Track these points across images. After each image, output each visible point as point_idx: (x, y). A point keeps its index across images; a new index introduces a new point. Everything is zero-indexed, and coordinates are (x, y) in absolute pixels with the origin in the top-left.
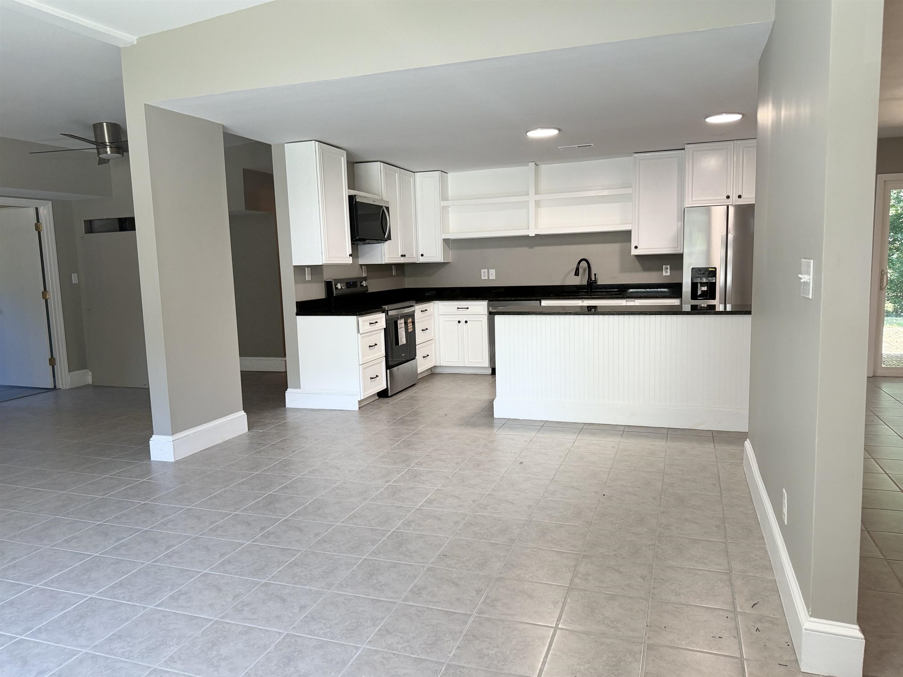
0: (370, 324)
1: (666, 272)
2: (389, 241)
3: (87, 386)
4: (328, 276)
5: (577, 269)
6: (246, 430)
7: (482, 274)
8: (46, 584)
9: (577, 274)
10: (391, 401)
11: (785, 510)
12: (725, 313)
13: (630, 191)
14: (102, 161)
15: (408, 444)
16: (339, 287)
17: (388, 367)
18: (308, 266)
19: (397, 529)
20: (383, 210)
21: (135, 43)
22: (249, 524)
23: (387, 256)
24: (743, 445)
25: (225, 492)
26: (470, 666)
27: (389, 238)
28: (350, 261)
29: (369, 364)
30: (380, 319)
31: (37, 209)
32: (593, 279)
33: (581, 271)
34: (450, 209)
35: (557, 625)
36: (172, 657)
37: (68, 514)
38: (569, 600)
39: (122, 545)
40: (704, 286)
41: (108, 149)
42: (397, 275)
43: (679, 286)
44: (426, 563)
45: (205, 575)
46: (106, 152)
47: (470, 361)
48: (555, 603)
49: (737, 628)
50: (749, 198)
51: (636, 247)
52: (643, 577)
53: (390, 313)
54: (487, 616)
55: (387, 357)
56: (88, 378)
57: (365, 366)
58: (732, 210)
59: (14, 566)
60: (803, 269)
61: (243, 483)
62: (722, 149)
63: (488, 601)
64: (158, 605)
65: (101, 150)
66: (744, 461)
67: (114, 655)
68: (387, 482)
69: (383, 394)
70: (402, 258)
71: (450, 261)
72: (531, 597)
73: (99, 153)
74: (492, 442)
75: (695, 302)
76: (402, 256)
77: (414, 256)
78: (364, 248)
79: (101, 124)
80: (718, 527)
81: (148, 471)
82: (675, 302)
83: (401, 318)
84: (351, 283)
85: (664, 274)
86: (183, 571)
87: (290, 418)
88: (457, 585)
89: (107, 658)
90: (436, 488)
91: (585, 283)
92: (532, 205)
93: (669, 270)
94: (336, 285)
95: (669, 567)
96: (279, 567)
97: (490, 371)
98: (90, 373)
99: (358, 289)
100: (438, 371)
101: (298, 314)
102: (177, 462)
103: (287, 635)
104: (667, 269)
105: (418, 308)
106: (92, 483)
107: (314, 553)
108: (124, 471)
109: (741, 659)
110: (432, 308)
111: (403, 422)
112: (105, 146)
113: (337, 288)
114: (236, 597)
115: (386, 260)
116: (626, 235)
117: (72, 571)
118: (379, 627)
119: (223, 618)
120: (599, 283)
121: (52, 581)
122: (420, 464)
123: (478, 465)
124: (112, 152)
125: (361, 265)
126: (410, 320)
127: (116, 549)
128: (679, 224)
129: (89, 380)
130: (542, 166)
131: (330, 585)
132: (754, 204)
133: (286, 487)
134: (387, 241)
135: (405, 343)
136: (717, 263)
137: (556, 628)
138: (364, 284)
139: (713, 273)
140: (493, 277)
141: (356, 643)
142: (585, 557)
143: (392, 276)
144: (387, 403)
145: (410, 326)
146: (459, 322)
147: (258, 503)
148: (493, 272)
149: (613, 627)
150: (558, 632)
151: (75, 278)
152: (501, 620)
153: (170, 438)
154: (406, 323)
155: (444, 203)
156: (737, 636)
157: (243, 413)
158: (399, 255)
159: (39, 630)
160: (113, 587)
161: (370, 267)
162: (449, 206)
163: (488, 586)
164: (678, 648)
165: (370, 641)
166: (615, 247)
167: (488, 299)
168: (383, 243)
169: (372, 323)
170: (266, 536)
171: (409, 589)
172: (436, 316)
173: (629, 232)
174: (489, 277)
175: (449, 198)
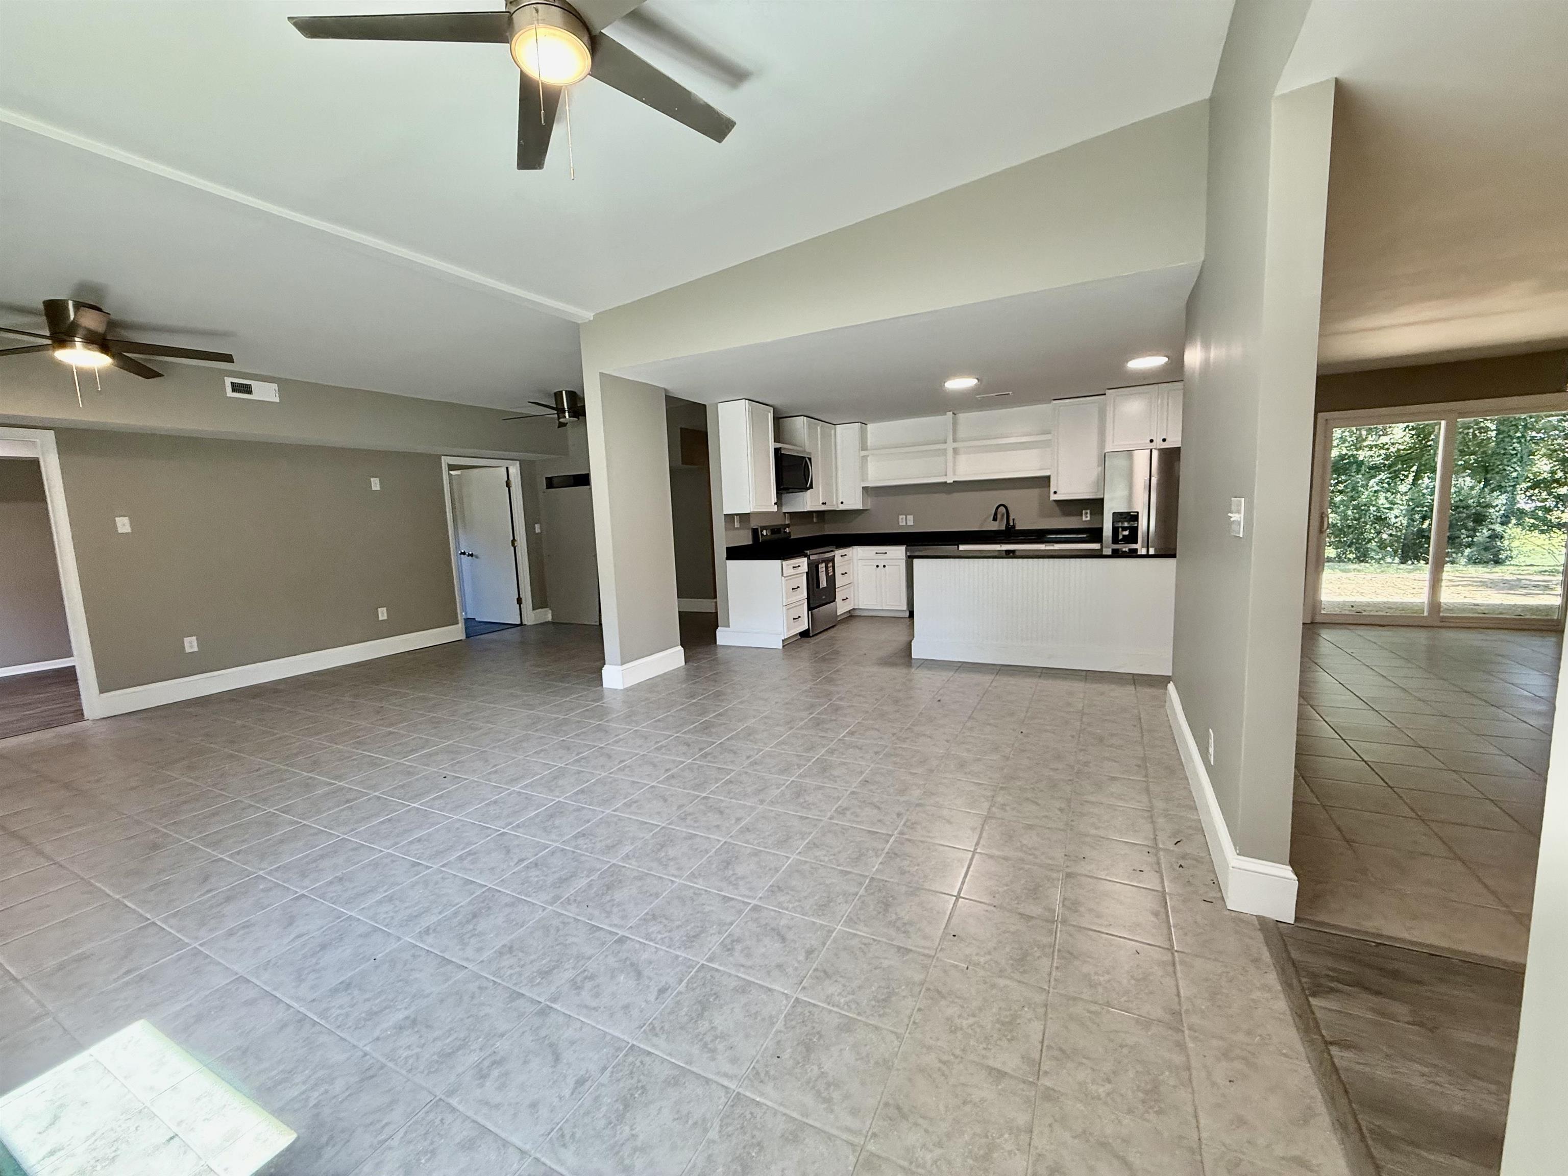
0: (793, 567)
1: (1086, 517)
2: (811, 489)
3: (548, 623)
4: (754, 524)
5: (996, 514)
6: (682, 663)
7: (900, 520)
8: (521, 788)
9: (995, 519)
10: (813, 641)
11: (1211, 750)
12: (1148, 556)
13: (1049, 437)
14: (562, 425)
15: (830, 680)
16: (765, 534)
17: (810, 609)
18: (737, 515)
19: (822, 756)
20: (806, 461)
21: (592, 319)
22: (689, 745)
23: (809, 503)
24: (1166, 687)
25: (667, 716)
26: (892, 880)
27: (811, 487)
28: (775, 509)
29: (792, 605)
30: (803, 562)
31: (507, 468)
32: (1012, 524)
33: (999, 516)
34: (869, 458)
35: (975, 849)
36: (627, 855)
37: (537, 730)
38: (987, 827)
39: (582, 758)
40: (1126, 530)
41: (567, 414)
42: (818, 522)
43: (1100, 530)
44: (849, 787)
45: (653, 787)
46: (565, 417)
47: (888, 604)
48: (973, 829)
49: (1158, 863)
50: (1174, 441)
51: (1055, 493)
52: (1061, 810)
53: (811, 558)
54: (907, 837)
55: (808, 599)
56: (547, 615)
57: (789, 607)
58: (1155, 454)
59: (496, 772)
60: (1234, 508)
61: (682, 709)
62: (1147, 393)
63: (909, 824)
64: (614, 811)
65: (561, 415)
66: (1167, 704)
67: (580, 849)
68: (811, 714)
69: (805, 634)
70: (823, 506)
71: (868, 508)
72: (949, 822)
73: (559, 418)
74: (910, 680)
75: (1116, 546)
76: (823, 504)
77: (835, 503)
78: (786, 497)
79: (561, 392)
80: (1139, 766)
81: (601, 697)
82: (1096, 546)
83: (822, 562)
84: (775, 530)
85: (1084, 518)
86: (633, 782)
87: (720, 653)
88: (879, 808)
89: (574, 852)
90: (857, 722)
91: (1003, 528)
92: (950, 453)
93: (1088, 515)
94: (762, 531)
95: (1086, 802)
96: (716, 783)
97: (907, 614)
98: (550, 611)
99: (781, 536)
100: (857, 613)
101: (728, 558)
102: (627, 690)
103: (725, 842)
104: (1087, 513)
105: (838, 553)
106: (555, 705)
107: (746, 773)
108: (581, 696)
109: (1163, 893)
110: (851, 552)
111: (823, 659)
112: (564, 411)
113: (762, 535)
114: (680, 807)
115: (808, 507)
116: (1045, 481)
117: (542, 778)
118: (807, 841)
119: (669, 824)
120: (1017, 528)
121: (526, 786)
122: (841, 699)
123: (897, 701)
124: (569, 417)
125: (785, 513)
126: (830, 564)
127: (577, 761)
128: (1100, 468)
129: (549, 618)
130: (960, 415)
131: (762, 802)
132: (1179, 448)
133: (720, 715)
134: (809, 489)
135: (825, 586)
136: (1140, 506)
137: (974, 852)
138: (787, 530)
139: (1135, 517)
140: (910, 523)
141: (787, 853)
142: (1002, 788)
143: (812, 522)
144: (809, 643)
145: (830, 570)
146: (877, 566)
147: (695, 727)
148: (910, 518)
149: (1030, 854)
150: (977, 856)
151: (538, 529)
152: (921, 842)
153: (620, 668)
154: (827, 567)
155: (863, 453)
156: (1159, 871)
157: (680, 648)
158: (819, 503)
159: (518, 826)
160: (577, 793)
161: (793, 515)
162: (868, 456)
163: (908, 810)
164: (1096, 878)
165: (800, 853)
166: (1034, 493)
167: (906, 544)
168: (806, 491)
169: (795, 567)
170: (705, 756)
171: (834, 809)
172: (855, 561)
173: (1048, 478)
174: (907, 523)
175: (869, 448)
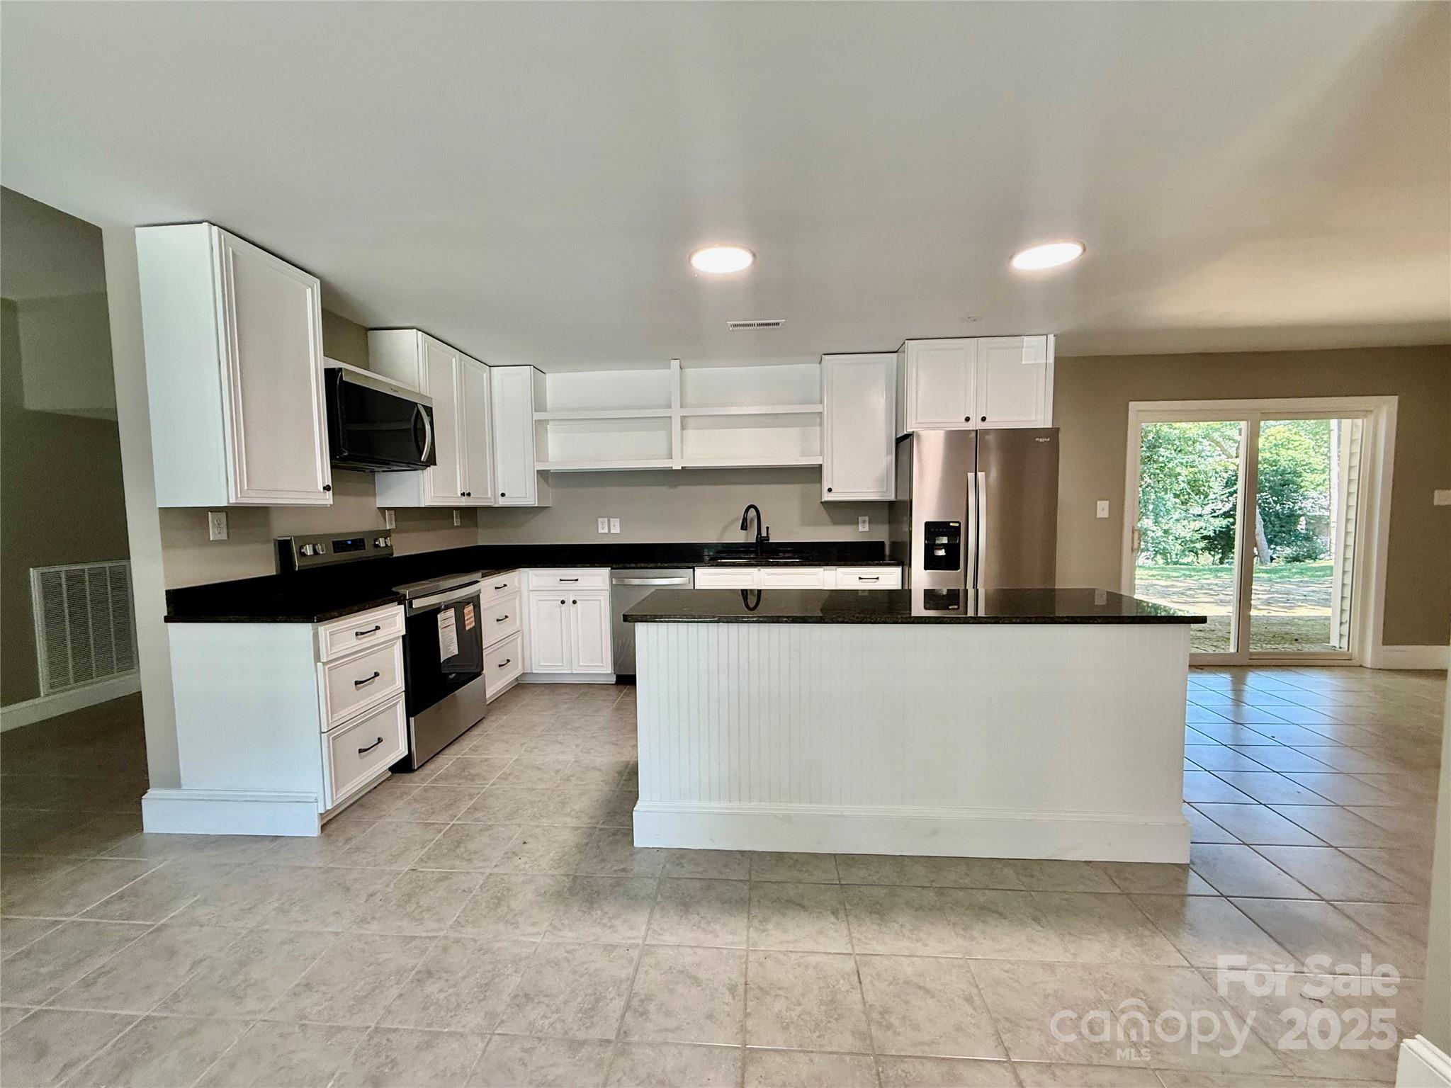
0: (357, 634)
1: (863, 527)
2: (432, 467)
4: (283, 529)
5: (745, 520)
7: (600, 526)
9: (744, 527)
10: (419, 777)
13: (818, 408)
16: (309, 552)
17: (410, 712)
18: (217, 509)
20: (418, 412)
23: (430, 493)
27: (432, 461)
28: (326, 499)
29: (354, 723)
30: (389, 618)
32: (764, 534)
33: (747, 523)
34: (548, 426)
40: (941, 549)
47: (581, 664)
50: (998, 422)
51: (830, 490)
53: (418, 602)
62: (959, 349)
69: (397, 771)
70: (464, 498)
71: (549, 505)
76: (463, 494)
77: (490, 496)
78: (383, 478)
83: (447, 607)
84: (347, 543)
85: (858, 529)
87: (154, 853)
91: (754, 540)
92: (676, 423)
93: (867, 525)
94: (300, 547)
99: (368, 552)
100: (529, 681)
101: (168, 619)
104: (864, 521)
105: (487, 585)
110: (516, 580)
113: (302, 554)
115: (428, 498)
116: (813, 473)
120: (772, 540)
125: (383, 510)
126: (469, 610)
128: (889, 458)
134: (429, 466)
135: (457, 653)
138: (381, 542)
139: (955, 530)
140: (616, 529)
144: (410, 784)
145: (469, 619)
146: (563, 602)
148: (616, 522)
154: (459, 616)
155: (538, 416)
158: (457, 493)
162: (547, 421)
166: (793, 491)
167: (610, 565)
168: (422, 470)
169: (362, 633)
172: (525, 593)
173: (819, 468)
174: (610, 531)
175: (548, 410)
